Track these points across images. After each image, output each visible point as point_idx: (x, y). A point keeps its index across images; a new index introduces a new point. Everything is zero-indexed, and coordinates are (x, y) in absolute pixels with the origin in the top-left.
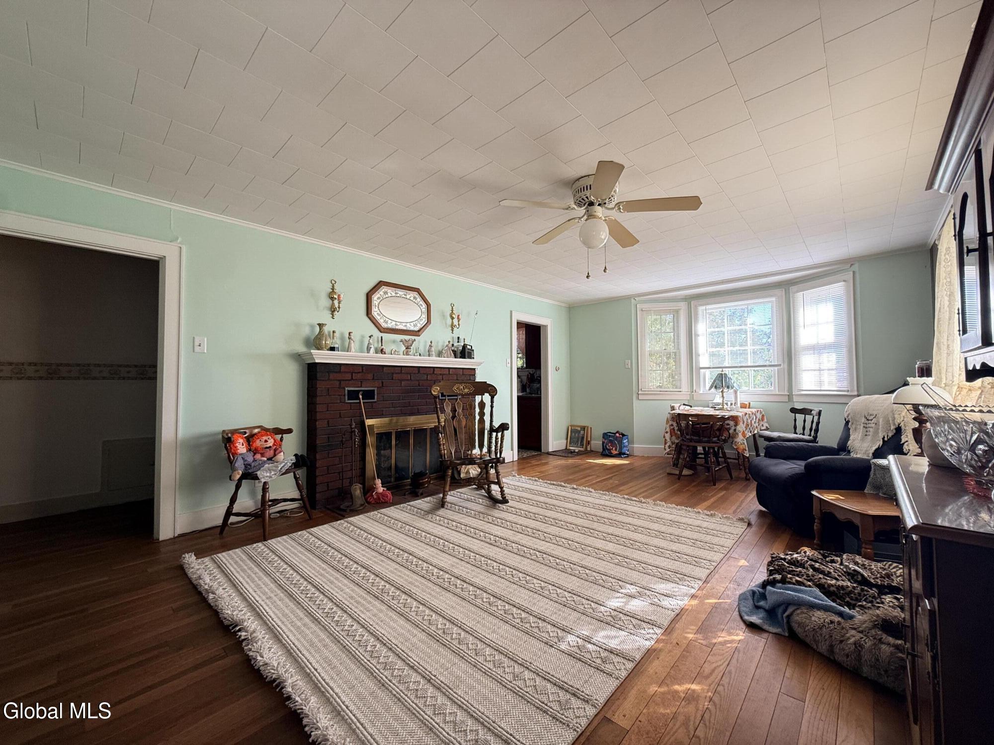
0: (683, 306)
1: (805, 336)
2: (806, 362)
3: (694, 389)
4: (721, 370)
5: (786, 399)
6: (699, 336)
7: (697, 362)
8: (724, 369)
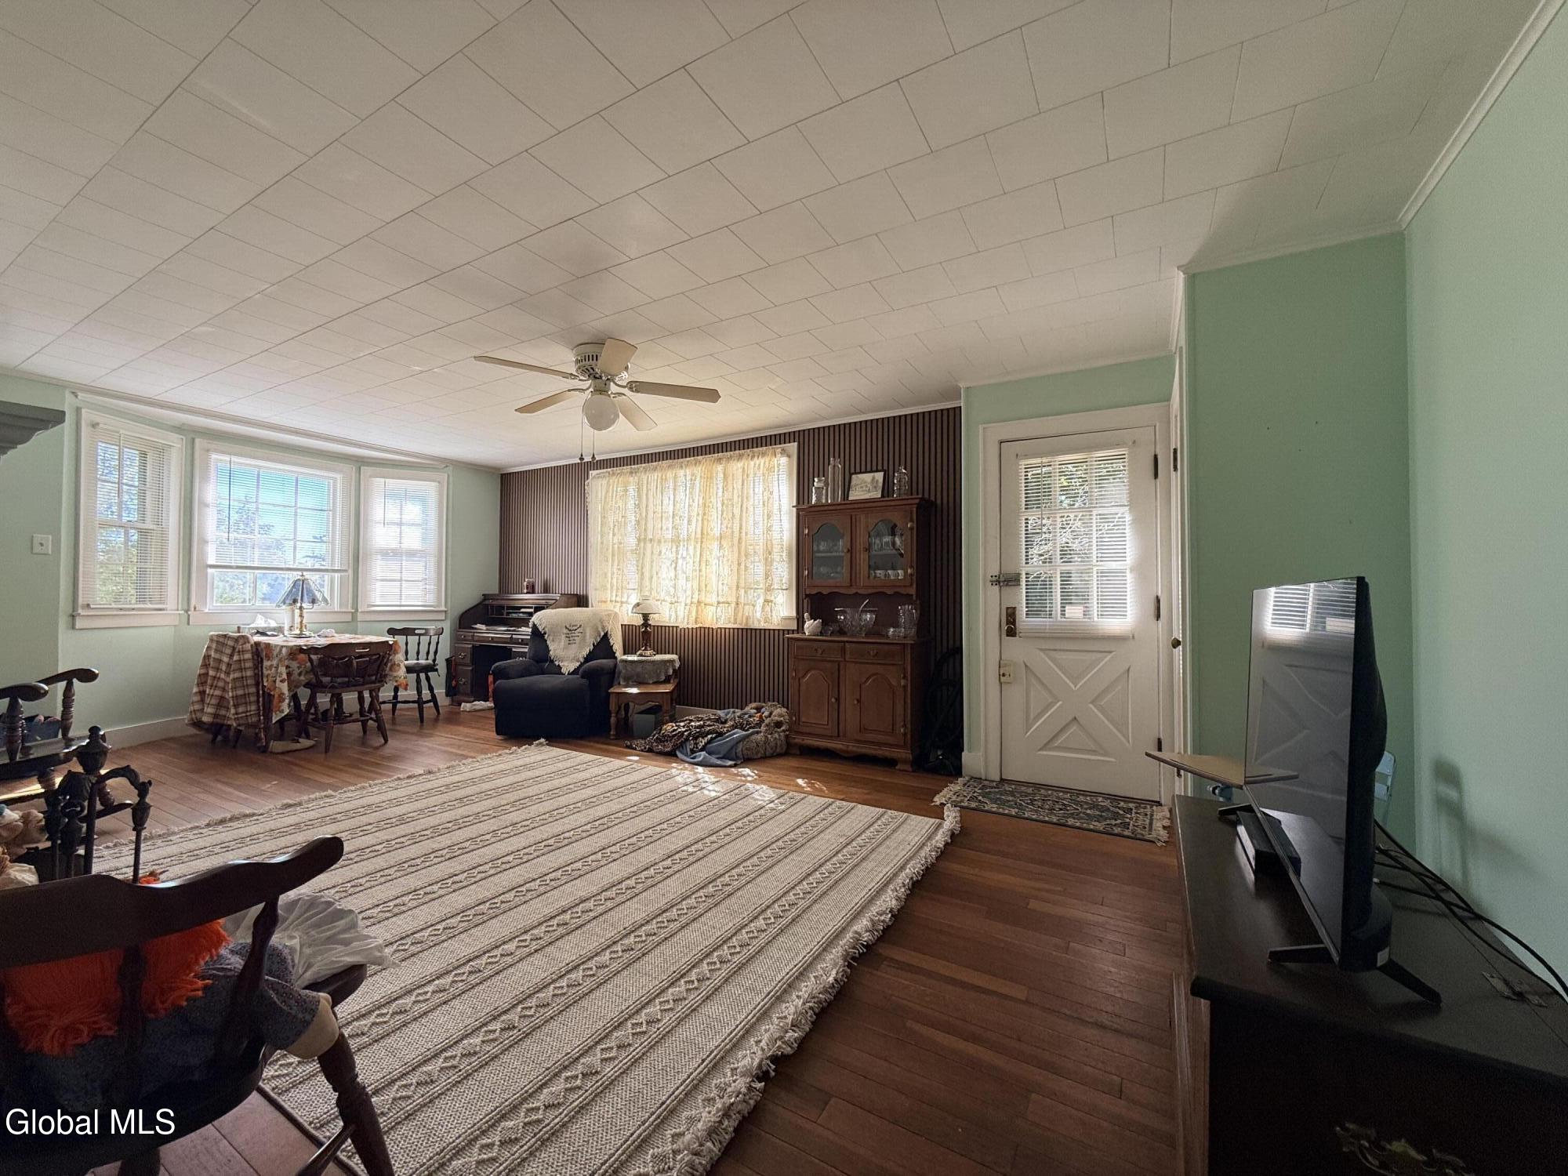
0: (176, 441)
1: (381, 536)
2: (378, 568)
3: (193, 602)
4: (300, 573)
5: (349, 618)
6: (207, 506)
7: (203, 554)
8: (305, 573)
